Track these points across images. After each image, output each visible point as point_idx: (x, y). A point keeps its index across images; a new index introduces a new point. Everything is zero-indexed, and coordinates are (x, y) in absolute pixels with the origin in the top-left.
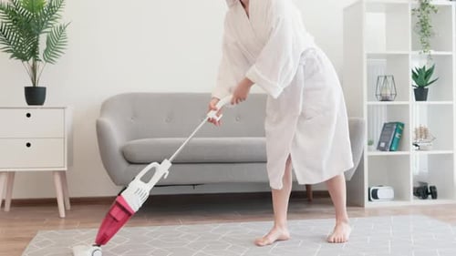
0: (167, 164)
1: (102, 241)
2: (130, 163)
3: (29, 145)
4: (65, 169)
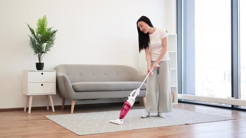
0: (138, 90)
1: (122, 117)
2: (76, 91)
3: (42, 85)
4: (55, 94)
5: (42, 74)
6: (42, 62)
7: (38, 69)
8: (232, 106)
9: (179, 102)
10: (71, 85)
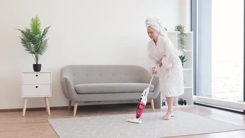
2: (78, 93)
3: (37, 87)
4: (51, 96)
5: (37, 76)
6: (38, 63)
7: (35, 71)
9: (195, 104)
10: (72, 86)
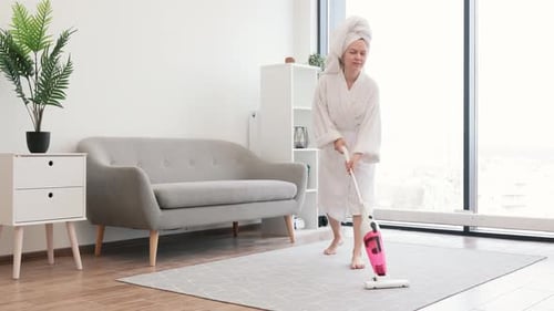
2: (162, 208)
3: (51, 195)
4: (85, 219)
5: (51, 163)
7: (33, 151)
8: (466, 228)
10: (152, 187)
